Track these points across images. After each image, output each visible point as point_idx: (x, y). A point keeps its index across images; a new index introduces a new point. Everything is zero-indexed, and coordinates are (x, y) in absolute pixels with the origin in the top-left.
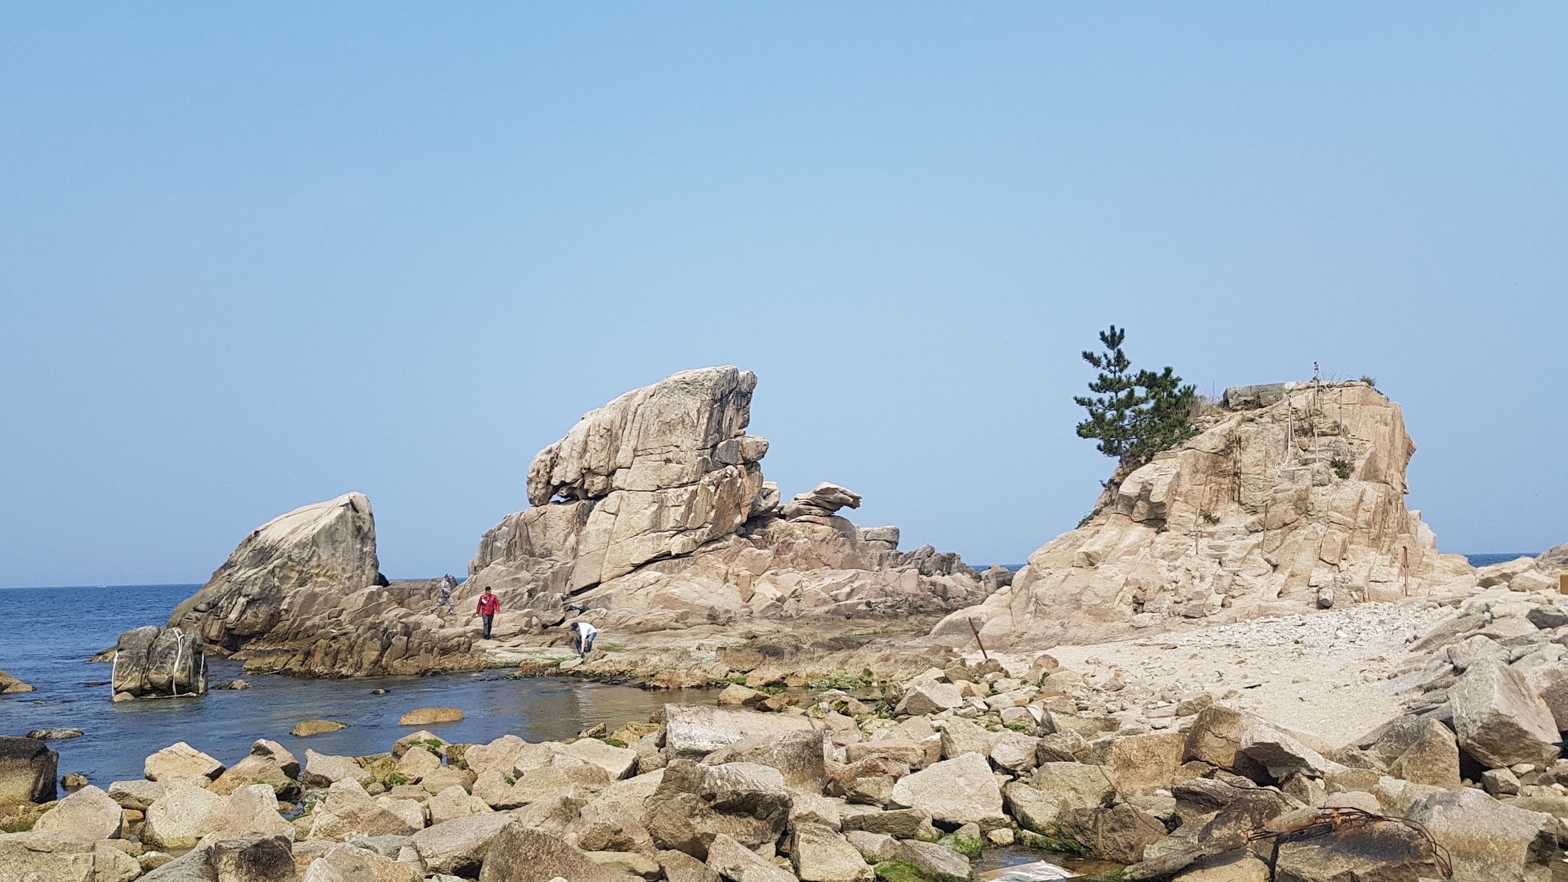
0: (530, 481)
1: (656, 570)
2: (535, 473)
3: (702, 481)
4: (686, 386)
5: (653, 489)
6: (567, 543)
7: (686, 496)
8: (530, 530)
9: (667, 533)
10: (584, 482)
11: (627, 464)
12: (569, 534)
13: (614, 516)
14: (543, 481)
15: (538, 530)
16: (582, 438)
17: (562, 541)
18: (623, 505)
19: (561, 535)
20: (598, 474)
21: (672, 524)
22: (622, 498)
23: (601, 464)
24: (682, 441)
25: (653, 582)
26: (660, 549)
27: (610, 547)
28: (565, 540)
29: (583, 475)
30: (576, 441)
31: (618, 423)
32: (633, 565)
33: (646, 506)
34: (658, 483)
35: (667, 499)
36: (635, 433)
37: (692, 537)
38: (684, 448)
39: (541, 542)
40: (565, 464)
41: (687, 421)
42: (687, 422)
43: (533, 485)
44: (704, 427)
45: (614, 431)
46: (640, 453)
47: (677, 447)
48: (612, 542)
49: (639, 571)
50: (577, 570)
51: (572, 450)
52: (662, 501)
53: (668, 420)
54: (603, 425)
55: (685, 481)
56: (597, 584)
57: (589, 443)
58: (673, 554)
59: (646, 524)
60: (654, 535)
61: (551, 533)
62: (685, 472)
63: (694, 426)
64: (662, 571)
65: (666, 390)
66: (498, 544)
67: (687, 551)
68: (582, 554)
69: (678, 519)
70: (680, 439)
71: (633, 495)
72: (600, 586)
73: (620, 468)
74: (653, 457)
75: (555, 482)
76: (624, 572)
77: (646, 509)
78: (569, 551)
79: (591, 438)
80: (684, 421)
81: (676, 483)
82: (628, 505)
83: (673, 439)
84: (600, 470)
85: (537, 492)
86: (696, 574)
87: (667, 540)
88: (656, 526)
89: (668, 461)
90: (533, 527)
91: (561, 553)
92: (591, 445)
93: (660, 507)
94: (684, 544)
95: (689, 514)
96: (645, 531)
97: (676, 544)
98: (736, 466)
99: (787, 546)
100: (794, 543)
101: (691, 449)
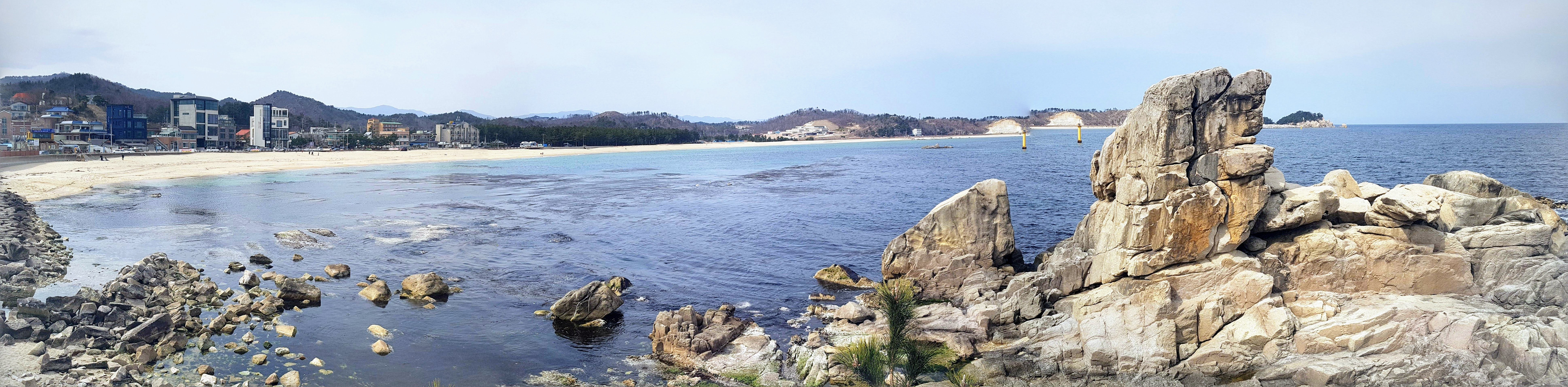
3: (1165, 200)
4: (1154, 94)
5: (1127, 203)
7: (1144, 215)
9: (1129, 252)
11: (1123, 175)
18: (1117, 212)
21: (1134, 242)
24: (1147, 156)
26: (1124, 266)
33: (1124, 219)
34: (1129, 198)
37: (1151, 259)
42: (1151, 135)
44: (1162, 141)
47: (1144, 161)
48: (1109, 248)
50: (1094, 267)
52: (1130, 218)
56: (1099, 284)
58: (1129, 274)
59: (1122, 237)
60: (1123, 251)
63: (1156, 140)
64: (1120, 289)
68: (1097, 253)
69: (1137, 239)
74: (1132, 170)
77: (1122, 222)
81: (1138, 200)
83: (1143, 154)
87: (1129, 259)
88: (1125, 242)
89: (1137, 176)
93: (1128, 223)
95: (1151, 234)
96: (1120, 245)
97: (1134, 265)
98: (1216, 183)
99: (1321, 265)
100: (1334, 262)
101: (1152, 165)
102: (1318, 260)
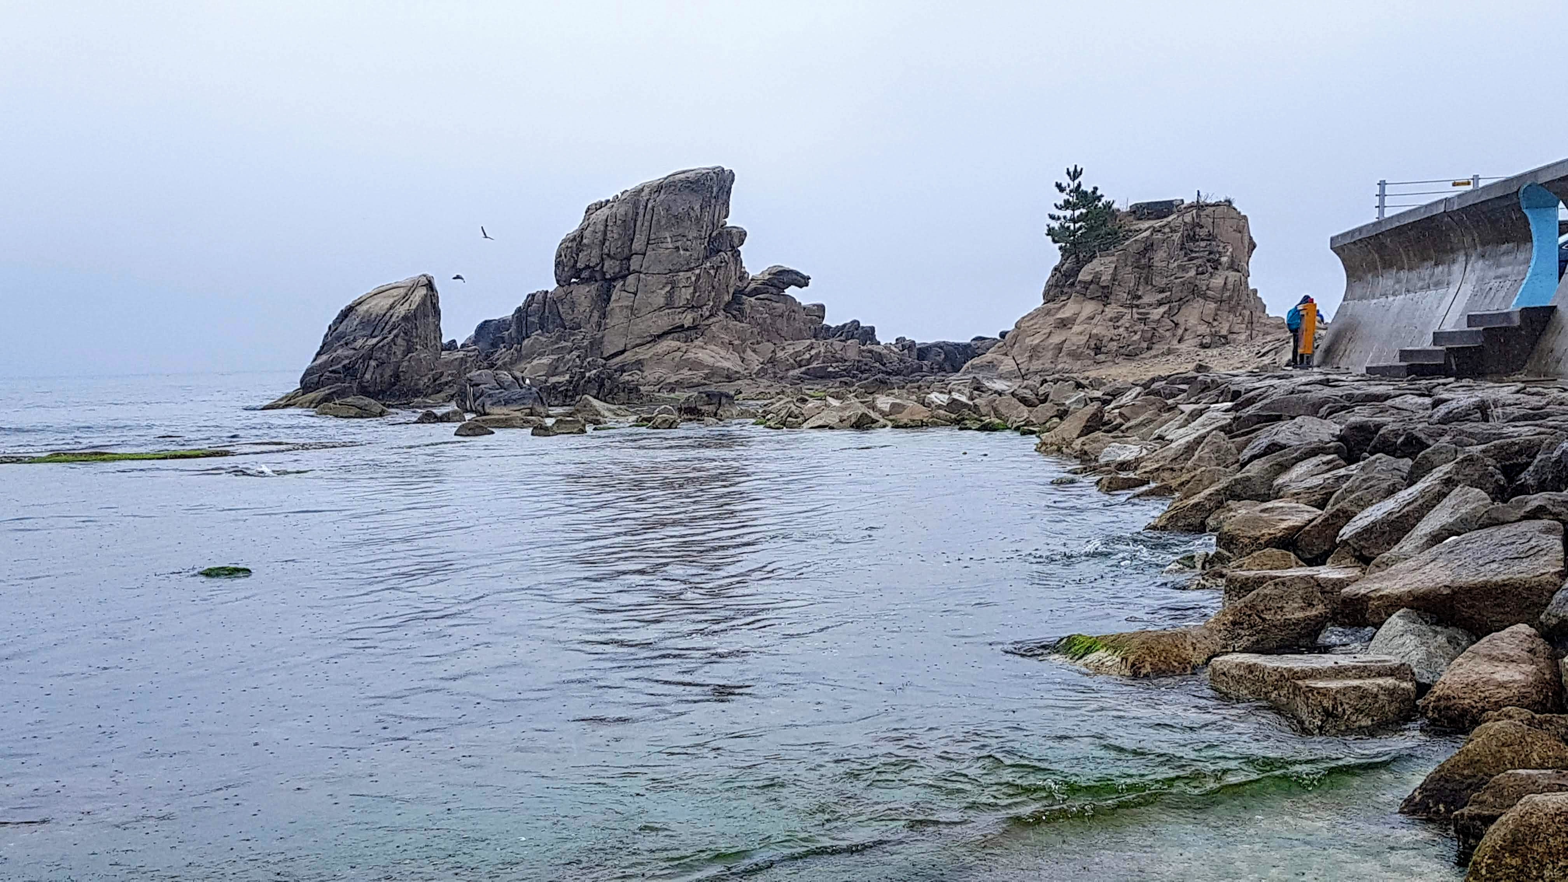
1: (673, 339)
3: (704, 266)
4: (690, 185)
5: (667, 271)
6: (593, 318)
7: (693, 278)
8: (560, 307)
9: (679, 310)
10: (603, 265)
11: (642, 251)
12: (594, 310)
13: (633, 295)
14: (569, 264)
15: (567, 306)
17: (588, 316)
19: (587, 311)
20: (615, 259)
22: (639, 280)
23: (619, 250)
24: (689, 232)
25: (674, 349)
27: (632, 321)
28: (591, 315)
29: (603, 260)
31: (629, 215)
32: (651, 336)
33: (661, 287)
34: (671, 267)
35: (678, 281)
36: (647, 225)
37: (699, 312)
38: (690, 238)
39: (571, 317)
40: (589, 250)
41: (692, 214)
43: (560, 268)
44: (706, 219)
45: (627, 222)
46: (652, 242)
47: (684, 237)
48: (634, 317)
49: (659, 341)
50: (605, 341)
51: (595, 238)
52: (674, 283)
53: (676, 214)
55: (693, 265)
56: (622, 352)
57: (608, 232)
58: (686, 326)
59: (662, 301)
60: (670, 311)
61: (578, 309)
62: (691, 258)
63: (698, 220)
64: (680, 339)
65: (673, 188)
66: (531, 319)
67: (696, 324)
68: (608, 326)
69: (687, 297)
70: (687, 230)
71: (648, 277)
72: (628, 353)
73: (636, 254)
74: (664, 245)
75: (580, 265)
76: (646, 341)
77: (661, 289)
78: (594, 325)
80: (689, 214)
81: (685, 267)
82: (645, 285)
83: (681, 230)
84: (618, 256)
85: (563, 275)
86: (706, 343)
88: (669, 304)
90: (561, 303)
91: (589, 326)
93: (673, 288)
94: (693, 318)
95: (696, 294)
97: (688, 319)
98: (726, 252)
99: (755, 320)
101: (695, 238)
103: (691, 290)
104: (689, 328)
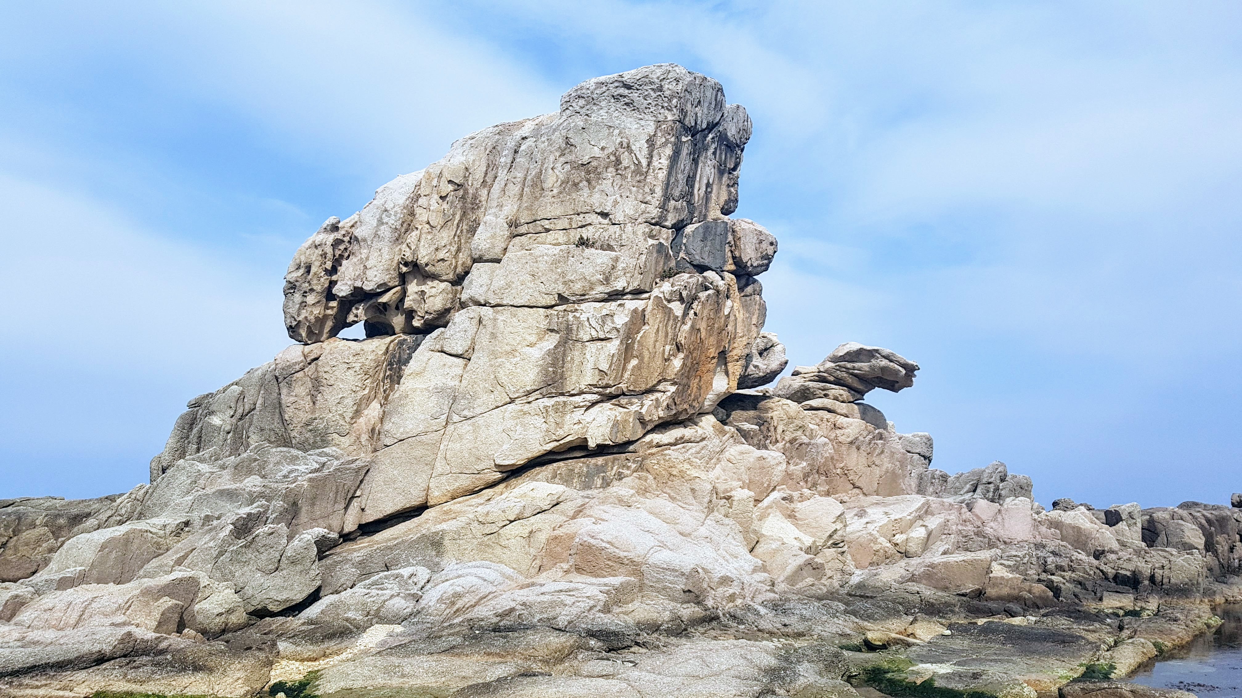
0: (291, 288)
1: (550, 481)
2: (302, 271)
3: (656, 292)
4: (626, 92)
5: (551, 300)
6: (362, 420)
7: (621, 319)
8: (284, 391)
9: (578, 399)
10: (404, 293)
11: (497, 252)
12: (368, 400)
13: (462, 363)
14: (318, 288)
15: (301, 390)
16: (402, 200)
17: (349, 415)
18: (484, 339)
19: (349, 401)
20: (434, 277)
21: (589, 378)
22: (480, 322)
23: (441, 255)
24: (616, 203)
25: (545, 505)
26: (561, 433)
27: (451, 428)
28: (357, 413)
29: (403, 279)
30: (389, 206)
31: (478, 174)
33: (533, 339)
34: (561, 289)
35: (580, 324)
36: (514, 190)
37: (634, 408)
38: (620, 219)
39: (304, 417)
40: (365, 251)
41: (626, 161)
42: (625, 163)
43: (298, 297)
44: (662, 175)
45: (471, 191)
46: (523, 229)
47: (604, 215)
48: (456, 418)
49: (513, 482)
50: (376, 479)
51: (381, 222)
52: (569, 329)
53: (586, 159)
54: (447, 176)
55: (619, 285)
56: (417, 510)
57: (418, 211)
58: (592, 444)
59: (530, 378)
60: (550, 401)
61: (329, 397)
62: (620, 266)
63: (641, 174)
64: (567, 481)
65: (582, 102)
66: (216, 420)
67: (621, 439)
68: (388, 441)
69: (604, 367)
70: (611, 199)
71: (504, 315)
72: (426, 514)
73: (479, 260)
74: (551, 237)
75: (342, 289)
76: (480, 484)
77: (531, 345)
78: (364, 438)
79: (422, 201)
80: (618, 162)
81: (600, 290)
82: (493, 336)
83: (597, 200)
84: (439, 268)
85: (304, 314)
86: (644, 492)
87: (578, 414)
88: (552, 383)
89: (583, 243)
90: (289, 385)
91: (346, 441)
92: (422, 216)
93: (563, 343)
94: (616, 424)
95: (627, 360)
96: (529, 393)
97: (599, 425)
98: (722, 274)
99: (797, 449)
100: (808, 444)
101: (634, 220)
102: (795, 439)
103: (613, 347)
104: (602, 450)
